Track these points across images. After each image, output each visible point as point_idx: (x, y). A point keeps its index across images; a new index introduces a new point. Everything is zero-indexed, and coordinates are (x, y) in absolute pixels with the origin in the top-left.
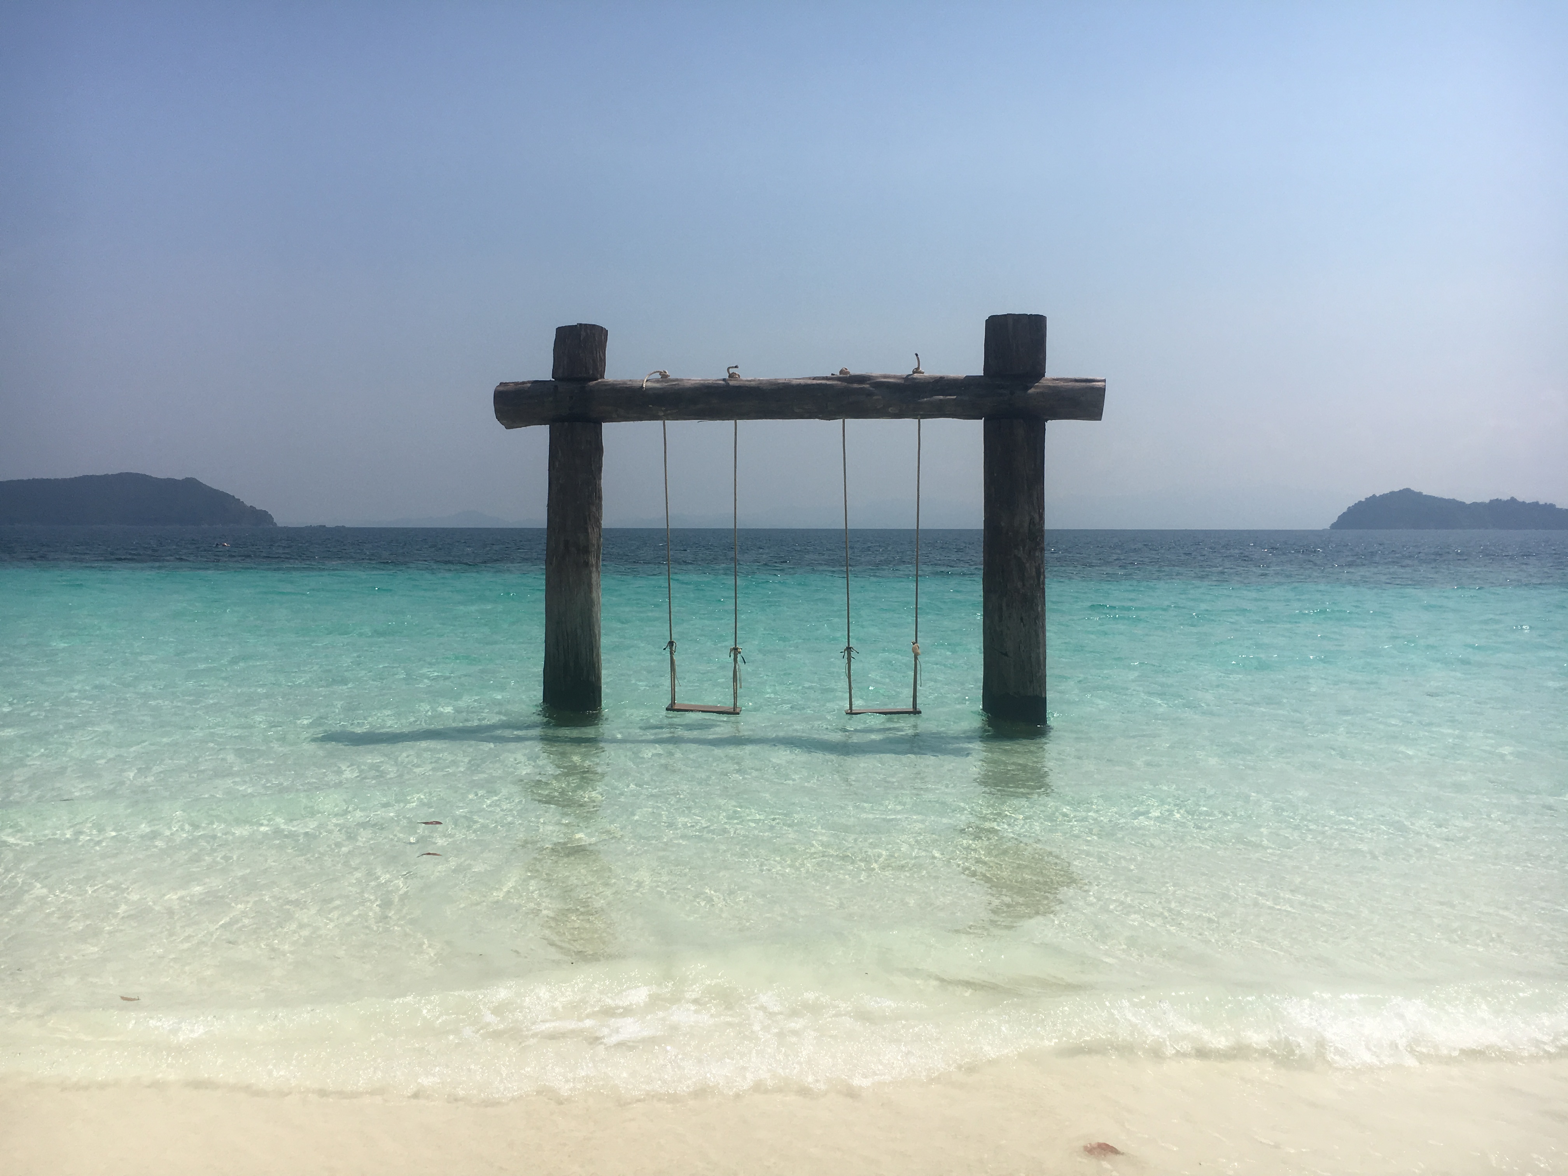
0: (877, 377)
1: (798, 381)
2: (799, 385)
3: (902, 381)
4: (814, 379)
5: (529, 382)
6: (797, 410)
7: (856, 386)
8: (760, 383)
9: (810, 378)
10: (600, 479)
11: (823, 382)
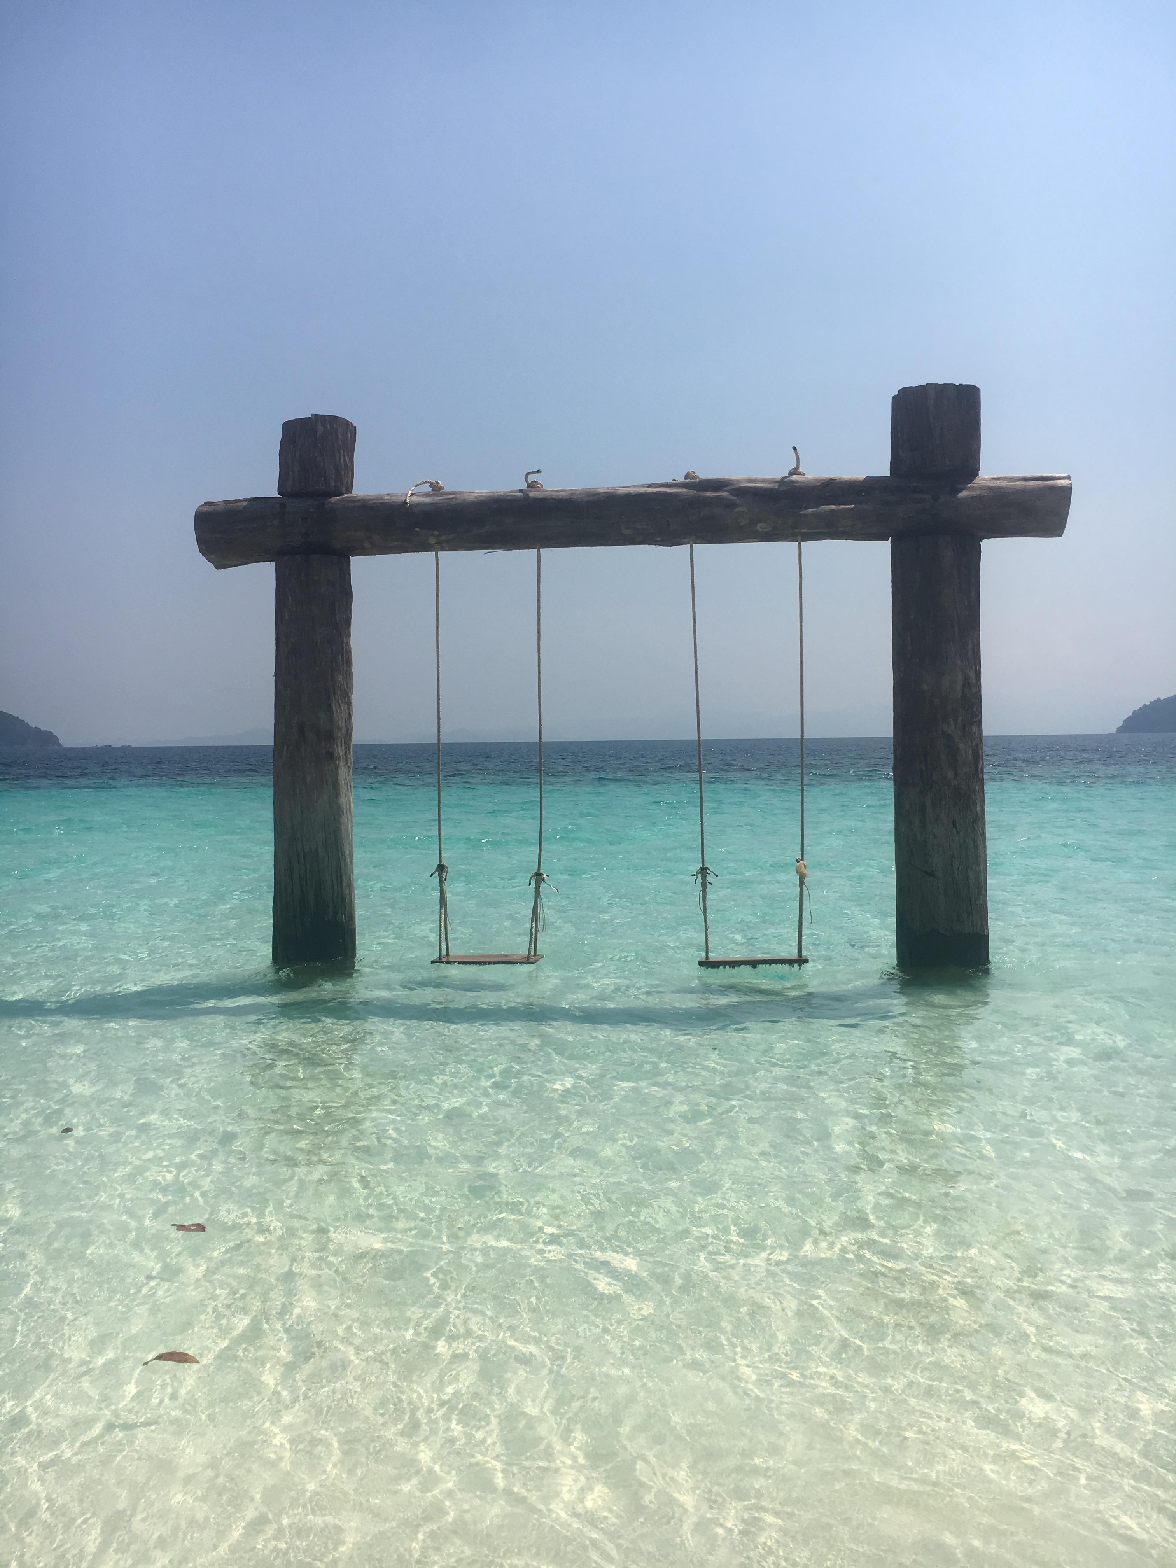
0: (738, 481)
1: (627, 490)
2: (628, 496)
3: (776, 486)
4: (649, 486)
5: (245, 500)
6: (627, 532)
7: (709, 494)
8: (572, 494)
9: (643, 486)
10: (349, 635)
11: (663, 490)
